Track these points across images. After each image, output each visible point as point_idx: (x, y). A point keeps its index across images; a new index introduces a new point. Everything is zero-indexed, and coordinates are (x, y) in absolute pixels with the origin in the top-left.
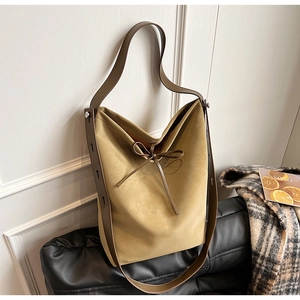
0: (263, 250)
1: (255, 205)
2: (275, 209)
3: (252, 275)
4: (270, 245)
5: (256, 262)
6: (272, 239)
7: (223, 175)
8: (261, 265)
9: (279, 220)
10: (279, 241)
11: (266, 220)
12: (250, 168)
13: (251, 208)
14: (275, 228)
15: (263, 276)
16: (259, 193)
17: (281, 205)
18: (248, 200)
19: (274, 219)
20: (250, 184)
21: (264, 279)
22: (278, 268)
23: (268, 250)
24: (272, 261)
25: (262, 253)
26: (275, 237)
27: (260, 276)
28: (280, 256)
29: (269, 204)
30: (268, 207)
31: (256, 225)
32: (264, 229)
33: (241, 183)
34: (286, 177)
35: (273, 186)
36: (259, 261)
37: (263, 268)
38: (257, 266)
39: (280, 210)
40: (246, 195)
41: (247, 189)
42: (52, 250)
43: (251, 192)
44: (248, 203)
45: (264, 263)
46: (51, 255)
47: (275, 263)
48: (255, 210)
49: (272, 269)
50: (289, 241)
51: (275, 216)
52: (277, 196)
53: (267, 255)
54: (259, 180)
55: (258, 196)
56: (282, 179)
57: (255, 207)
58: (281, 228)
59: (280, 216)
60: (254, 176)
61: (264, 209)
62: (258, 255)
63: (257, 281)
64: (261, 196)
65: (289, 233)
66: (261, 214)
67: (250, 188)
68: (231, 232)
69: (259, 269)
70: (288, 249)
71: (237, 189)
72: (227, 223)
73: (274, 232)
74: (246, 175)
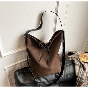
0: (79, 75)
1: (77, 62)
2: (83, 63)
3: (76, 83)
4: (81, 74)
5: (77, 79)
6: (82, 72)
7: (67, 53)
8: (78, 80)
9: (84, 67)
10: (84, 73)
11: (80, 66)
12: (75, 52)
13: (76, 63)
14: (83, 69)
15: (79, 83)
17: (84, 62)
18: (75, 61)
19: (82, 66)
21: (79, 84)
22: (83, 81)
23: (81, 75)
24: (82, 79)
25: (79, 76)
26: (83, 72)
27: (78, 83)
28: (84, 77)
29: (81, 62)
30: (81, 63)
31: (77, 68)
32: (79, 69)
33: (73, 56)
34: (86, 54)
35: (82, 57)
36: (78, 78)
37: (79, 81)
38: (77, 80)
39: (84, 64)
40: (74, 59)
41: (74, 57)
43: (76, 58)
44: (75, 62)
45: (79, 79)
47: (83, 79)
48: (77, 63)
49: (82, 81)
50: (87, 73)
51: (83, 65)
52: (83, 60)
53: (80, 77)
54: (78, 55)
55: (78, 59)
56: (85, 55)
58: (84, 69)
59: (84, 65)
61: (80, 63)
62: (78, 77)
63: (77, 85)
64: (79, 60)
65: (87, 70)
66: (79, 65)
67: (75, 57)
69: (78, 81)
70: (86, 75)
71: (71, 57)
73: (82, 70)
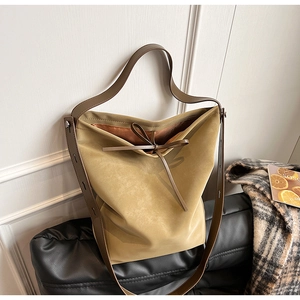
0: (265, 253)
1: (261, 205)
2: (282, 210)
3: (251, 276)
4: (273, 248)
5: (257, 264)
6: (276, 242)
7: (229, 169)
8: (262, 267)
9: (285, 223)
10: (283, 245)
11: (271, 222)
12: (258, 162)
13: (257, 208)
14: (280, 231)
15: (263, 278)
16: (266, 192)
17: (288, 206)
18: (254, 199)
19: (279, 221)
20: (258, 182)
21: (264, 282)
22: (280, 272)
23: (271, 253)
24: (274, 265)
25: (264, 256)
26: (279, 241)
27: (260, 279)
28: (283, 260)
29: (276, 205)
30: (274, 209)
31: (261, 227)
32: (268, 231)
33: (247, 179)
34: (296, 176)
35: (281, 185)
36: (260, 263)
37: (264, 271)
38: (258, 268)
39: (287, 212)
40: (252, 193)
41: (253, 186)
42: (43, 242)
43: (258, 190)
44: (253, 202)
45: (266, 266)
46: (42, 248)
47: (277, 267)
48: (261, 210)
49: (273, 272)
50: (294, 244)
51: (282, 218)
52: (285, 196)
53: (269, 258)
54: (267, 177)
55: (264, 195)
56: (291, 178)
57: (261, 207)
58: (286, 232)
59: (287, 219)
60: (262, 172)
61: (270, 210)
62: (260, 257)
63: (257, 283)
64: (268, 196)
65: (294, 237)
66: (266, 215)
67: (257, 186)
68: (234, 231)
69: (259, 272)
70: (292, 252)
71: (243, 185)
72: (230, 221)
73: (279, 235)
74: (253, 170)
